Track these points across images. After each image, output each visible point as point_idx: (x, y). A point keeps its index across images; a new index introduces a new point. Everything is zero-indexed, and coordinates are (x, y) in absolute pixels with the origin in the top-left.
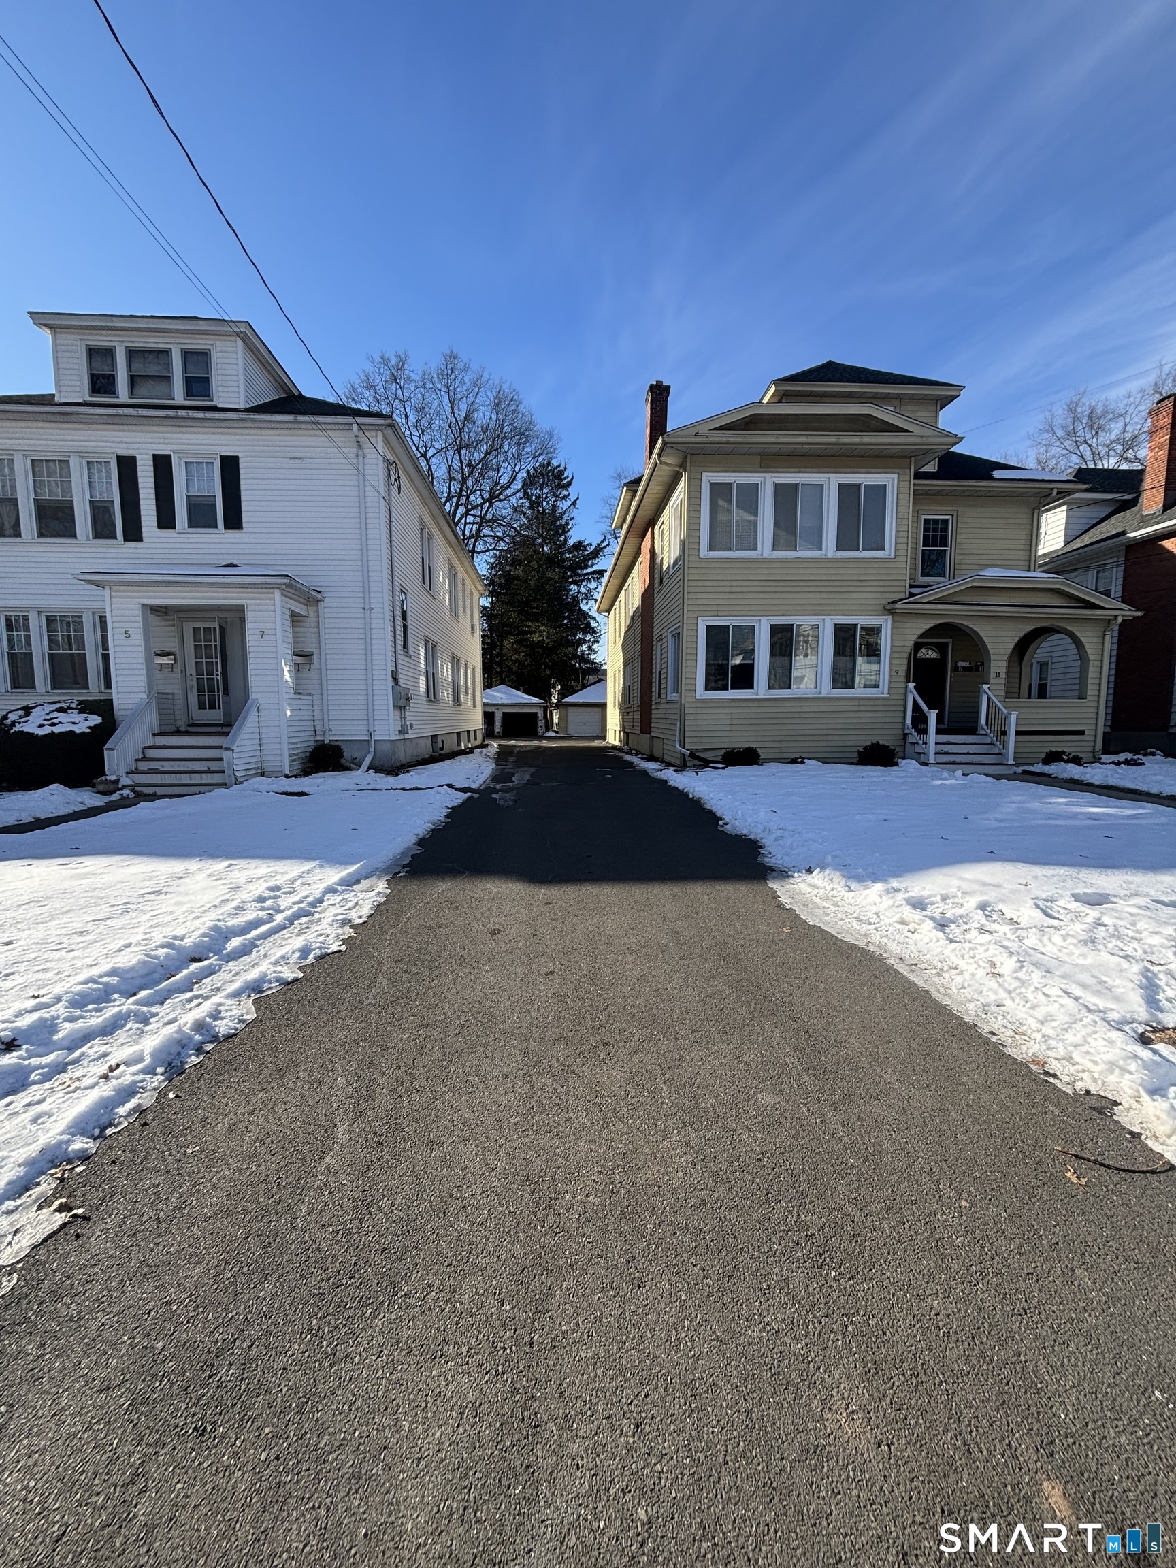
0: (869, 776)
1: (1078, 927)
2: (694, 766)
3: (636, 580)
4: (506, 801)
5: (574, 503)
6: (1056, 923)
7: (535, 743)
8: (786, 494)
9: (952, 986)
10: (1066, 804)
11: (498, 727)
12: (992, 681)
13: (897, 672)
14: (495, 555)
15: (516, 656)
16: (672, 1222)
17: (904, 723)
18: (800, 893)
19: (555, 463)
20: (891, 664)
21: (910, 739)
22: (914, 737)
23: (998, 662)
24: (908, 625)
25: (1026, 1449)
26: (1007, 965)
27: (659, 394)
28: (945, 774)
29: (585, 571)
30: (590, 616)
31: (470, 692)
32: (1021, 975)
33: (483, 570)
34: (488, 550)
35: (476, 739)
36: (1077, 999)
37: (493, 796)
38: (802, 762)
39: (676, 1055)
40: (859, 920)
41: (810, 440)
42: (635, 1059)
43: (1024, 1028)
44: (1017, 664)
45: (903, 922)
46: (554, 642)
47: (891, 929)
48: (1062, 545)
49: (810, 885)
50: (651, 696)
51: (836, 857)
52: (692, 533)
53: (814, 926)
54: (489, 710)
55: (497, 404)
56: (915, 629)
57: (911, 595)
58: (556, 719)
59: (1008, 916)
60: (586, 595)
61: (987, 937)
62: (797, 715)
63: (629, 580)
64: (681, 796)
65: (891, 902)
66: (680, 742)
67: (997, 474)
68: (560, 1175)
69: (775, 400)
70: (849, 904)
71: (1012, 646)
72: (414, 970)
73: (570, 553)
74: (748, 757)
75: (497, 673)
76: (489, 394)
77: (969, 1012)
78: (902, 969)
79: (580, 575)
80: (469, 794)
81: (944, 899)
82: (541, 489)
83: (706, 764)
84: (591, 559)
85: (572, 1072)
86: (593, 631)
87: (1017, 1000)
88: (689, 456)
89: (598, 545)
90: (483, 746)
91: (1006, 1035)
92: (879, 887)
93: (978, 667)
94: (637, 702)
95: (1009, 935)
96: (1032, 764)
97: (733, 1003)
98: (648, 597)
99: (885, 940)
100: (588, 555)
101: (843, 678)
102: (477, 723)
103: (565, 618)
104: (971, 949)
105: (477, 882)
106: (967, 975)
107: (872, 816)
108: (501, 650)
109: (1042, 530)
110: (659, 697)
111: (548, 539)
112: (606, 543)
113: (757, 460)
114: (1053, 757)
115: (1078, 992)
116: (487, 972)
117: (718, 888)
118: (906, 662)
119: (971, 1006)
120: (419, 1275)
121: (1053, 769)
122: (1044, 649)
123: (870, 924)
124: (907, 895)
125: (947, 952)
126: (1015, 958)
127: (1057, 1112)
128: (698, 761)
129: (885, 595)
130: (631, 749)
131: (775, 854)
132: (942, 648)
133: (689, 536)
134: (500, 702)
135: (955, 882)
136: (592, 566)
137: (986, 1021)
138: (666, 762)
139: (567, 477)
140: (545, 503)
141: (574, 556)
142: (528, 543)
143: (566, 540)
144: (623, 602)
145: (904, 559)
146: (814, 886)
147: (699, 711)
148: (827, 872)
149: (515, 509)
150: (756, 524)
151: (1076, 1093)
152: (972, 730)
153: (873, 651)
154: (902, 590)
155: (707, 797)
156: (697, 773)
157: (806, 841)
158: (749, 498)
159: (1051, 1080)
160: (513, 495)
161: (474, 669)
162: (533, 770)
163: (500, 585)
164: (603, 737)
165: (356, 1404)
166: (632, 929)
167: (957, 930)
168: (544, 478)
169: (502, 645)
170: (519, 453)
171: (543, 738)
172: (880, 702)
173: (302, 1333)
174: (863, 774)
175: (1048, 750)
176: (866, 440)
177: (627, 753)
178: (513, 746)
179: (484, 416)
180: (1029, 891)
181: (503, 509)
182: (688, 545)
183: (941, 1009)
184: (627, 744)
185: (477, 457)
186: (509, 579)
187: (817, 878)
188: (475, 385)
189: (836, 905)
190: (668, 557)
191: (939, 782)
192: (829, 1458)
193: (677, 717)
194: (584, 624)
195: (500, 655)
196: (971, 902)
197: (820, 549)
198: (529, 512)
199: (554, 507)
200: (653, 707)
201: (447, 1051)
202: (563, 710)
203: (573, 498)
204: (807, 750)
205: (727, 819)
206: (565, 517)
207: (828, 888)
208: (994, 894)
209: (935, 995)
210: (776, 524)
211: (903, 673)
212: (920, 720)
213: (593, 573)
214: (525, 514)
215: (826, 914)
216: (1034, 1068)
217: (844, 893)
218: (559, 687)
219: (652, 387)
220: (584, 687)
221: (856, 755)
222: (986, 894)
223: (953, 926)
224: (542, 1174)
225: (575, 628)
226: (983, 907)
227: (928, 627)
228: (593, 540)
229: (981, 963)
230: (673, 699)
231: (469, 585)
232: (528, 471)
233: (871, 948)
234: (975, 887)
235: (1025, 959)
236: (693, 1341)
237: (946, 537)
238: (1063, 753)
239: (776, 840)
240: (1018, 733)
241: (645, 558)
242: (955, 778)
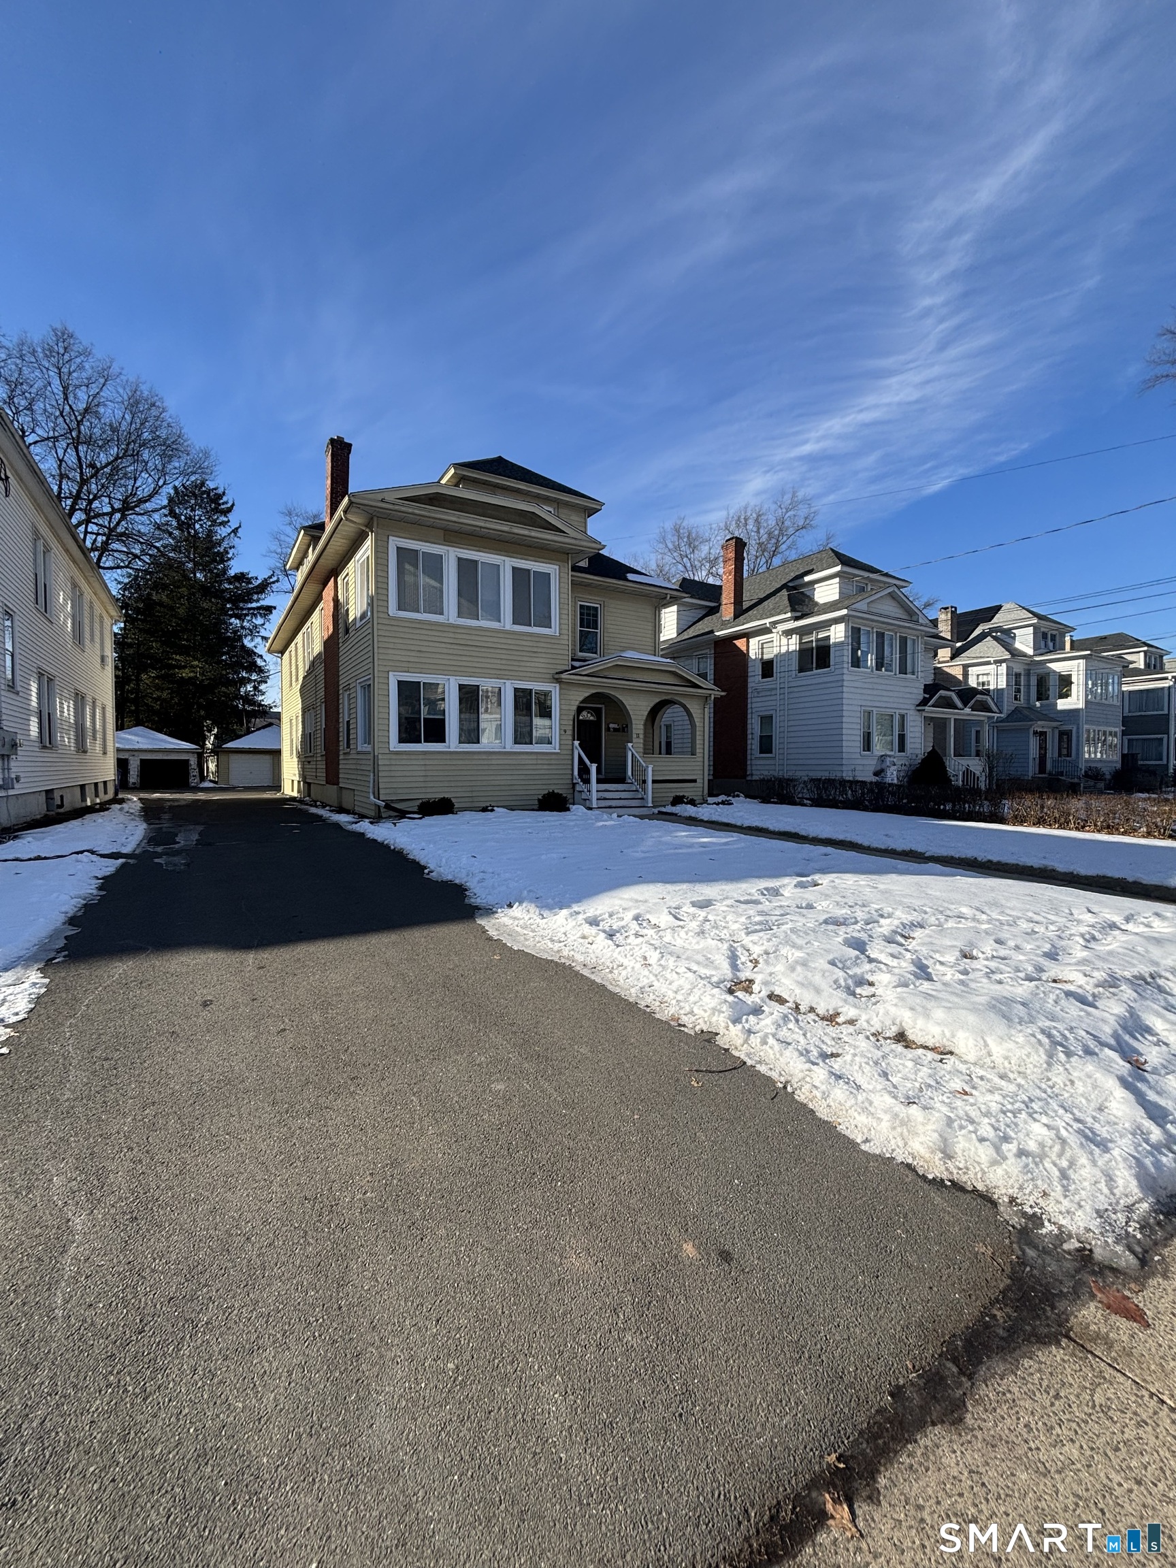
0: (547, 821)
1: (694, 925)
2: (390, 817)
3: (316, 625)
4: (175, 865)
5: (235, 531)
6: (681, 923)
7: (189, 796)
8: (467, 569)
9: (621, 978)
10: (687, 836)
11: (133, 777)
12: (634, 740)
13: (565, 731)
14: (129, 575)
15: (159, 694)
16: (440, 1190)
17: (572, 774)
18: (505, 925)
19: (211, 485)
20: (560, 724)
21: (578, 788)
22: (581, 787)
23: (638, 726)
24: (572, 693)
25: (674, 1232)
26: (654, 957)
27: (340, 450)
28: (605, 817)
29: (250, 605)
30: (255, 653)
31: (99, 736)
32: (662, 962)
33: (115, 590)
34: (118, 567)
35: (106, 793)
36: (695, 972)
37: (156, 860)
38: (492, 810)
39: (420, 1073)
40: (552, 940)
41: (488, 525)
42: (383, 1084)
43: (666, 999)
44: (650, 727)
45: (584, 937)
46: (210, 679)
47: (576, 943)
48: (675, 635)
49: (512, 918)
50: (338, 746)
51: (530, 891)
52: (380, 591)
53: (519, 950)
54: (123, 756)
55: (133, 404)
56: (578, 696)
57: (574, 668)
58: (212, 766)
59: (653, 923)
60: (250, 630)
61: (641, 939)
62: (486, 767)
63: (308, 624)
64: (381, 848)
65: (574, 923)
66: (374, 794)
67: (630, 576)
68: (336, 1186)
69: (454, 481)
70: (544, 929)
71: (646, 713)
72: (116, 1055)
73: (230, 583)
74: (443, 807)
75: (131, 711)
76: (121, 391)
77: (632, 994)
78: (586, 972)
79: (242, 609)
80: (121, 861)
81: (611, 915)
82: (193, 510)
83: (402, 814)
84: (257, 593)
85: (327, 1108)
86: (260, 670)
87: (661, 980)
88: (375, 519)
89: (265, 580)
90: (116, 801)
91: (655, 1006)
92: (565, 912)
93: (624, 729)
94: (320, 750)
95: (654, 936)
96: (664, 806)
97: (461, 1022)
98: (331, 645)
99: (572, 953)
100: (253, 588)
101: (523, 735)
102: (108, 772)
103: (225, 654)
104: (631, 950)
105: (168, 956)
106: (629, 969)
107: (555, 856)
108: (138, 685)
109: (662, 622)
110: (348, 747)
111: (205, 568)
112: (274, 579)
113: (441, 533)
114: (678, 800)
115: (694, 967)
116: (209, 1042)
117: (433, 930)
118: (571, 723)
119: (633, 990)
120: (216, 1304)
121: (678, 809)
122: (669, 715)
123: (560, 942)
124: (585, 916)
125: (615, 955)
126: (658, 951)
127: (686, 1047)
128: (395, 812)
129: (552, 666)
130: (316, 802)
131: (479, 894)
132: (597, 712)
133: (377, 593)
134: (136, 747)
135: (617, 902)
136: (258, 601)
137: (643, 999)
138: (359, 814)
139: (226, 503)
140: (197, 526)
141: (236, 588)
142: (170, 565)
143: (225, 571)
144: (300, 645)
145: (566, 637)
146: (515, 918)
147: (393, 763)
148: (524, 905)
149: (158, 527)
150: (441, 591)
151: (696, 1033)
152: (622, 780)
153: (546, 713)
154: (565, 663)
155: (409, 848)
156: (395, 824)
157: (505, 880)
158: (434, 566)
159: (682, 1029)
160: (154, 511)
161: (104, 709)
162: (201, 828)
163: (137, 611)
164: (278, 787)
165: (184, 1413)
166: (358, 978)
167: (621, 938)
168: (196, 499)
169: (138, 680)
170: (164, 466)
171: (197, 789)
172: (553, 757)
173: (100, 1392)
174: (545, 819)
175: (673, 795)
176: (533, 534)
177: (311, 805)
178: (159, 799)
179: (112, 412)
180: (665, 903)
181: (141, 524)
182: (376, 602)
183: (614, 996)
184: (309, 796)
185: (103, 458)
186: (149, 604)
187: (517, 911)
188: (101, 374)
189: (533, 931)
190: (355, 608)
191: (601, 824)
192: (568, 1282)
193: (370, 768)
194: (248, 661)
195: (137, 690)
196: (629, 916)
197: (500, 621)
198: (176, 533)
199: (210, 533)
200: (341, 757)
201: (186, 1121)
202: (223, 757)
203: (234, 525)
204: (496, 799)
205: (432, 866)
206: (225, 544)
207: (527, 918)
208: (643, 908)
209: (610, 987)
210: (460, 594)
211: (570, 732)
212: (584, 771)
213: (259, 608)
214: (170, 534)
215: (526, 940)
216: (672, 1023)
217: (538, 920)
218: (216, 730)
219: (332, 441)
220: (249, 732)
221: (536, 802)
222: (638, 908)
223: (618, 935)
224: (319, 1190)
225: (237, 666)
226: (636, 918)
227: (587, 694)
228: (259, 572)
229: (638, 959)
230: (364, 749)
231: (98, 609)
232: (175, 488)
233: (563, 961)
234: (631, 904)
235: (665, 951)
236: (469, 1256)
237: (596, 621)
238: (684, 796)
239: (479, 882)
240: (654, 782)
241: (326, 605)
242: (612, 819)
